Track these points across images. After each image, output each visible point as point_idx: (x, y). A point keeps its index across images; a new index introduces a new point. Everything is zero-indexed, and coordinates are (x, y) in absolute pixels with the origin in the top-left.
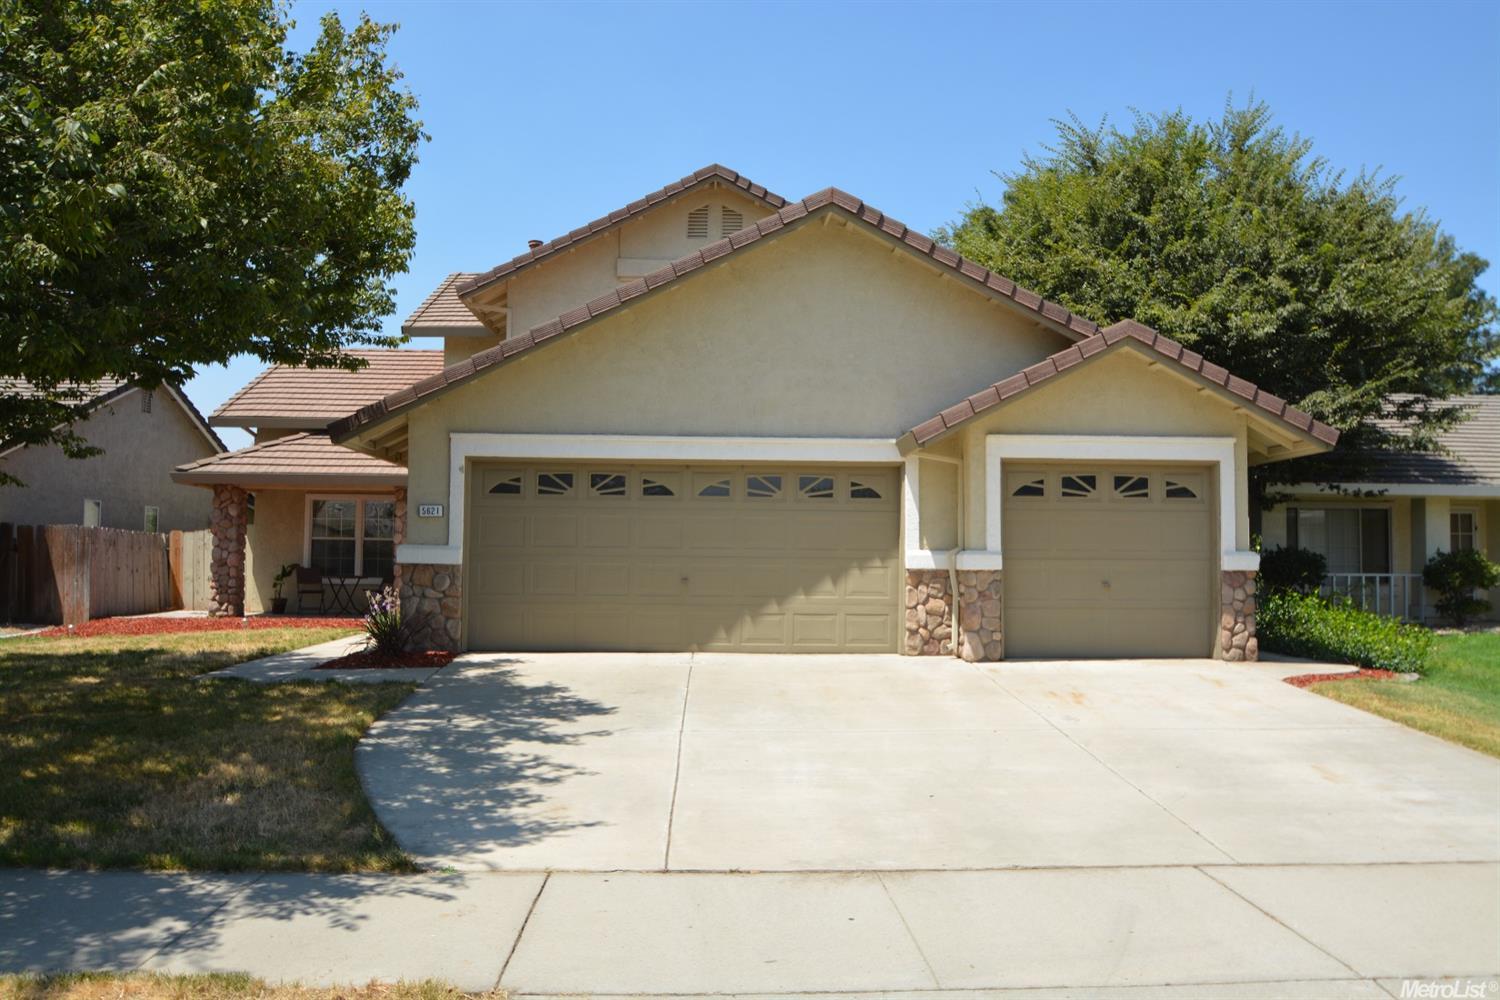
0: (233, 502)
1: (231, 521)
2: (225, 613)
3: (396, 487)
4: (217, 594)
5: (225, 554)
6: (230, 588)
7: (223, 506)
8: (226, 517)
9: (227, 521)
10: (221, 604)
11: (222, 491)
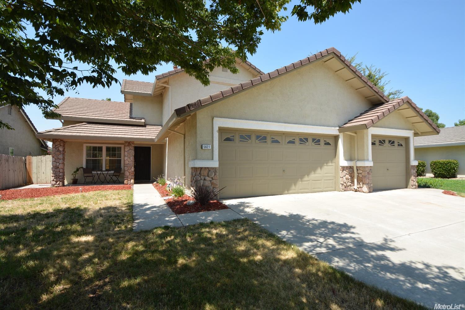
0: (61, 146)
1: (60, 152)
2: (59, 185)
3: (125, 141)
4: (55, 178)
5: (58, 164)
6: (60, 176)
7: (56, 147)
8: (58, 151)
9: (58, 152)
10: (57, 182)
11: (56, 141)
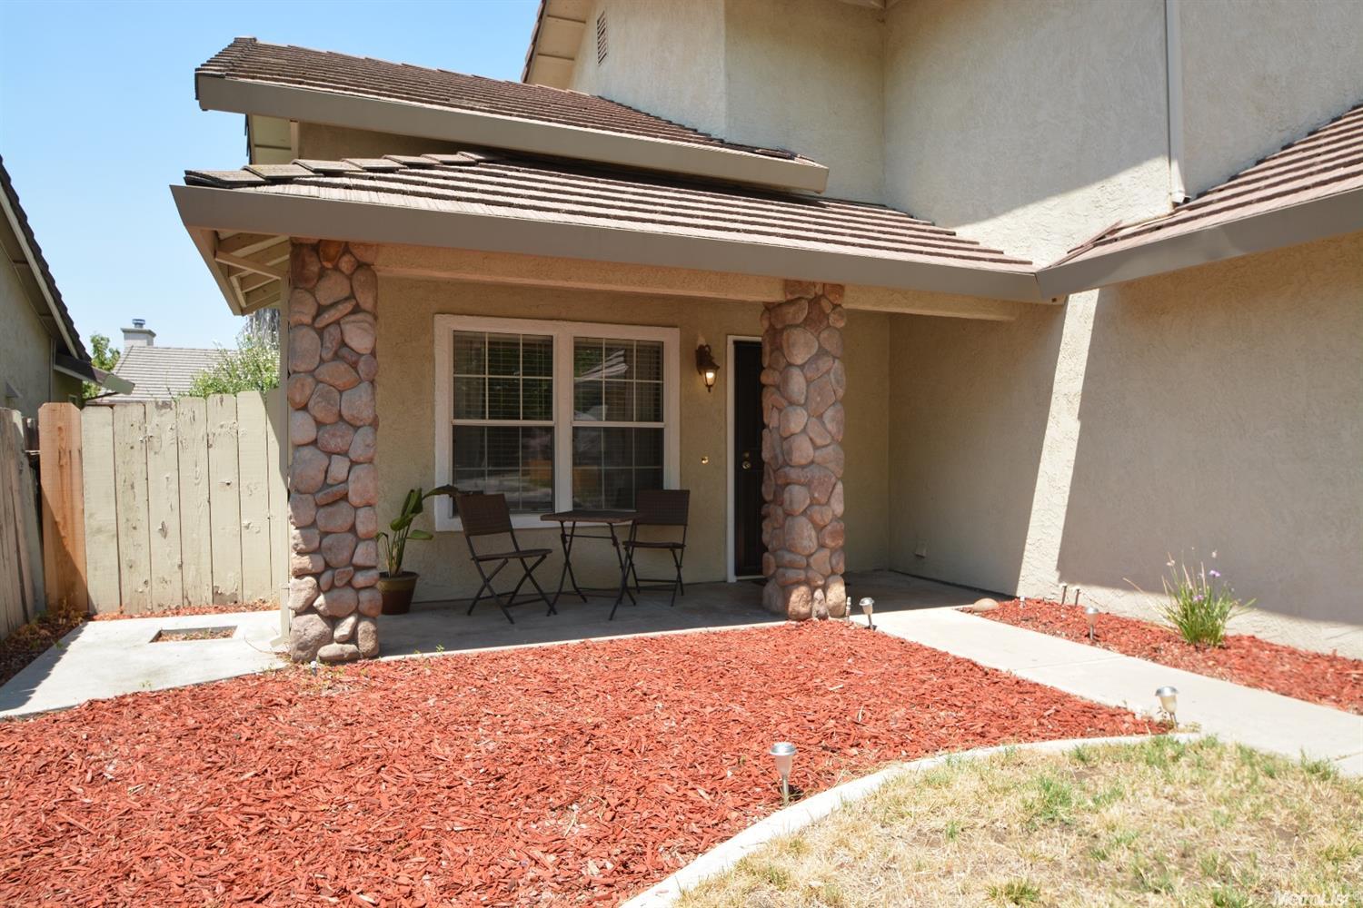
0: (357, 310)
1: (354, 366)
2: (350, 648)
3: (788, 285)
4: (319, 590)
5: (339, 468)
6: (359, 568)
7: (328, 317)
8: (337, 356)
9: (343, 367)
10: (333, 620)
11: (322, 274)
